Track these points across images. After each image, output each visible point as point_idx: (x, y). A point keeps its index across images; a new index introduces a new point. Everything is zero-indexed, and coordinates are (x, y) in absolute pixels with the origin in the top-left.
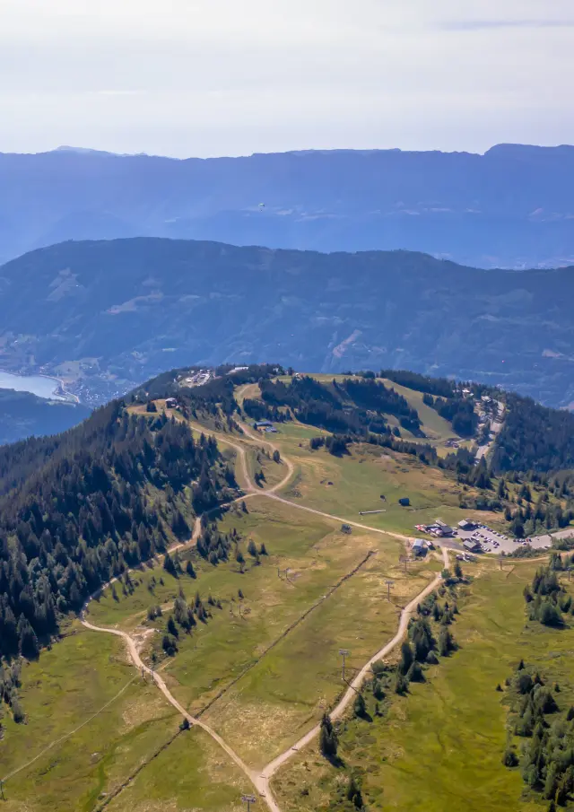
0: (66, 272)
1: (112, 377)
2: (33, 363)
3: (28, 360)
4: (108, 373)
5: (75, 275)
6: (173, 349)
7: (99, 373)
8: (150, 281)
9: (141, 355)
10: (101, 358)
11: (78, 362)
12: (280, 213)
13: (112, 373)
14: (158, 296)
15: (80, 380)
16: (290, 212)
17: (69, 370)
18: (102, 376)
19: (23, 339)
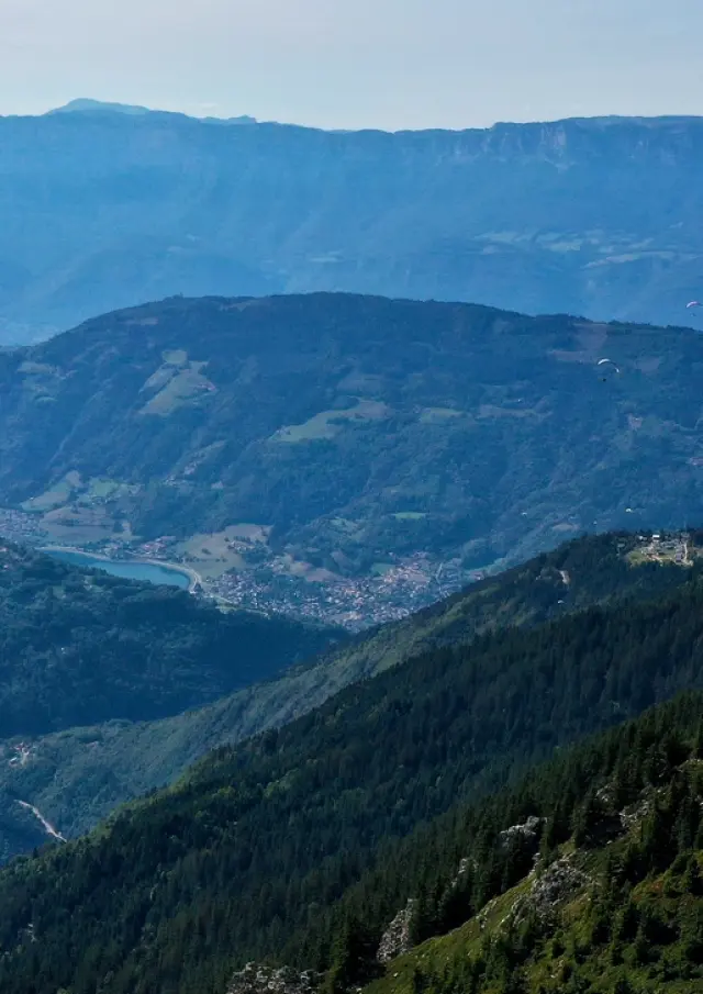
0: (177, 357)
1: (298, 567)
2: (127, 535)
3: (118, 529)
4: (288, 558)
5: (196, 365)
6: (416, 516)
7: (271, 558)
8: (356, 381)
9: (351, 525)
10: (268, 529)
11: (223, 535)
12: (555, 247)
13: (296, 558)
14: (374, 410)
15: (232, 571)
16: (575, 245)
17: (205, 551)
18: (276, 566)
19: (101, 488)
